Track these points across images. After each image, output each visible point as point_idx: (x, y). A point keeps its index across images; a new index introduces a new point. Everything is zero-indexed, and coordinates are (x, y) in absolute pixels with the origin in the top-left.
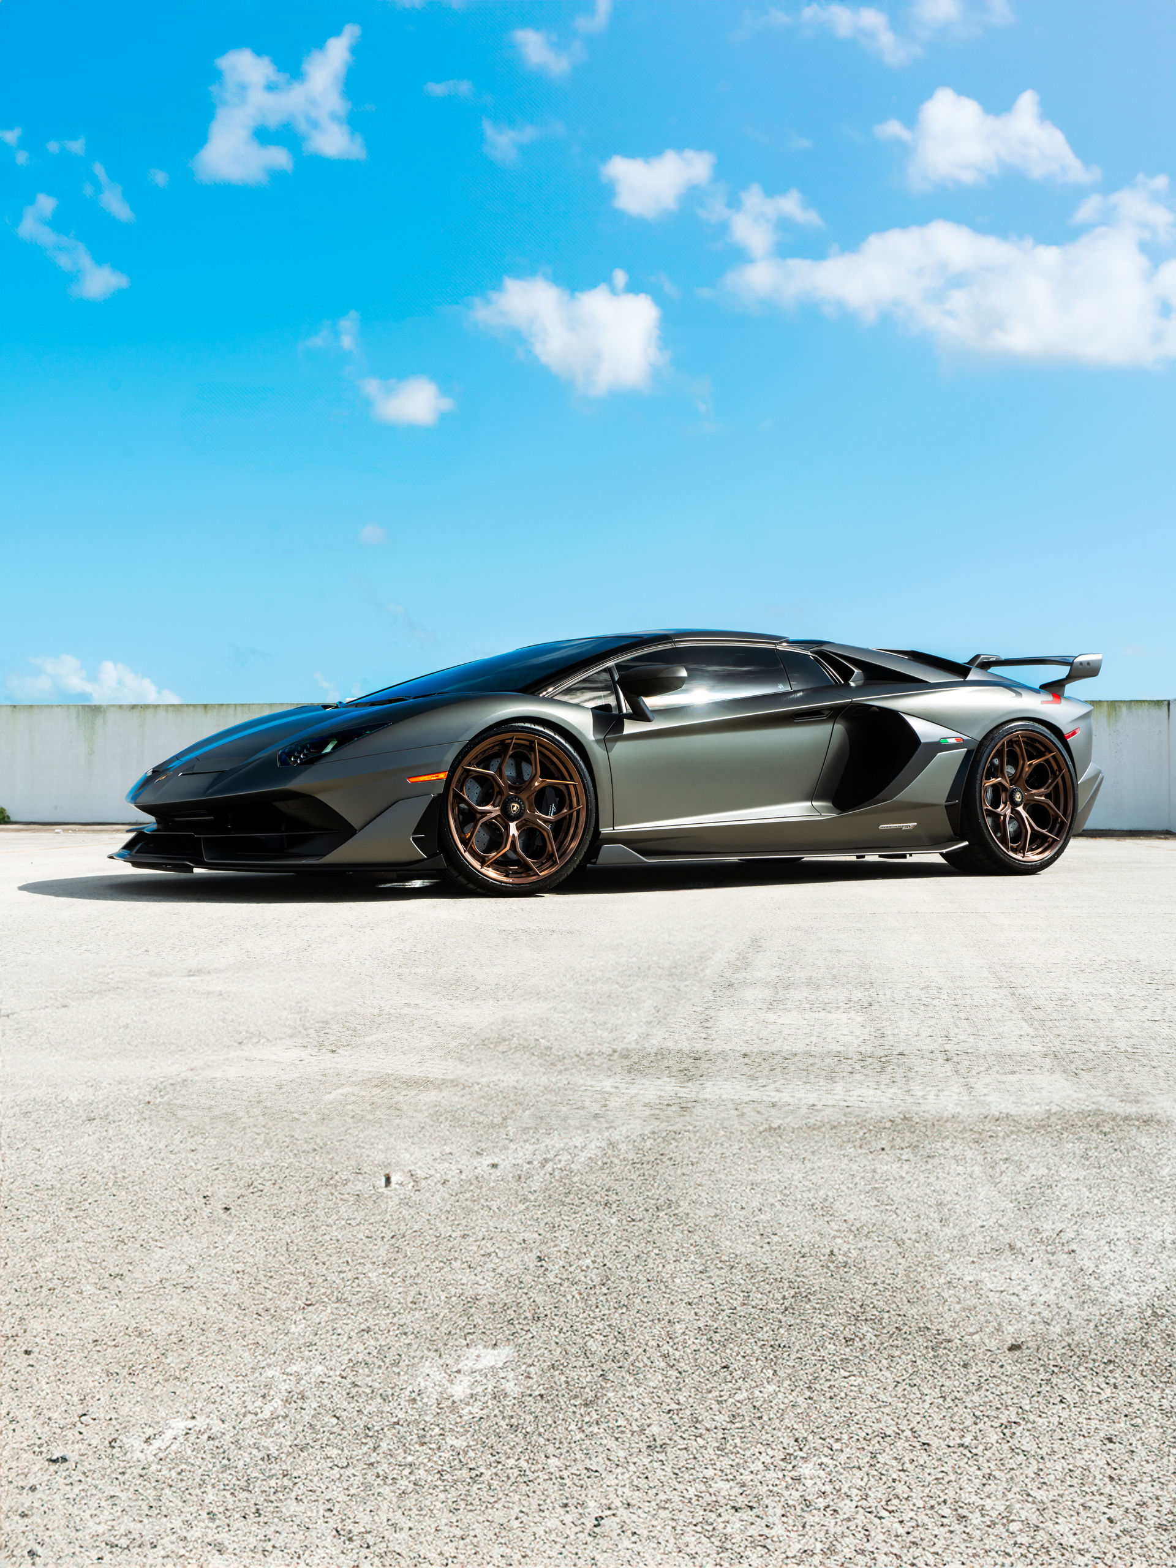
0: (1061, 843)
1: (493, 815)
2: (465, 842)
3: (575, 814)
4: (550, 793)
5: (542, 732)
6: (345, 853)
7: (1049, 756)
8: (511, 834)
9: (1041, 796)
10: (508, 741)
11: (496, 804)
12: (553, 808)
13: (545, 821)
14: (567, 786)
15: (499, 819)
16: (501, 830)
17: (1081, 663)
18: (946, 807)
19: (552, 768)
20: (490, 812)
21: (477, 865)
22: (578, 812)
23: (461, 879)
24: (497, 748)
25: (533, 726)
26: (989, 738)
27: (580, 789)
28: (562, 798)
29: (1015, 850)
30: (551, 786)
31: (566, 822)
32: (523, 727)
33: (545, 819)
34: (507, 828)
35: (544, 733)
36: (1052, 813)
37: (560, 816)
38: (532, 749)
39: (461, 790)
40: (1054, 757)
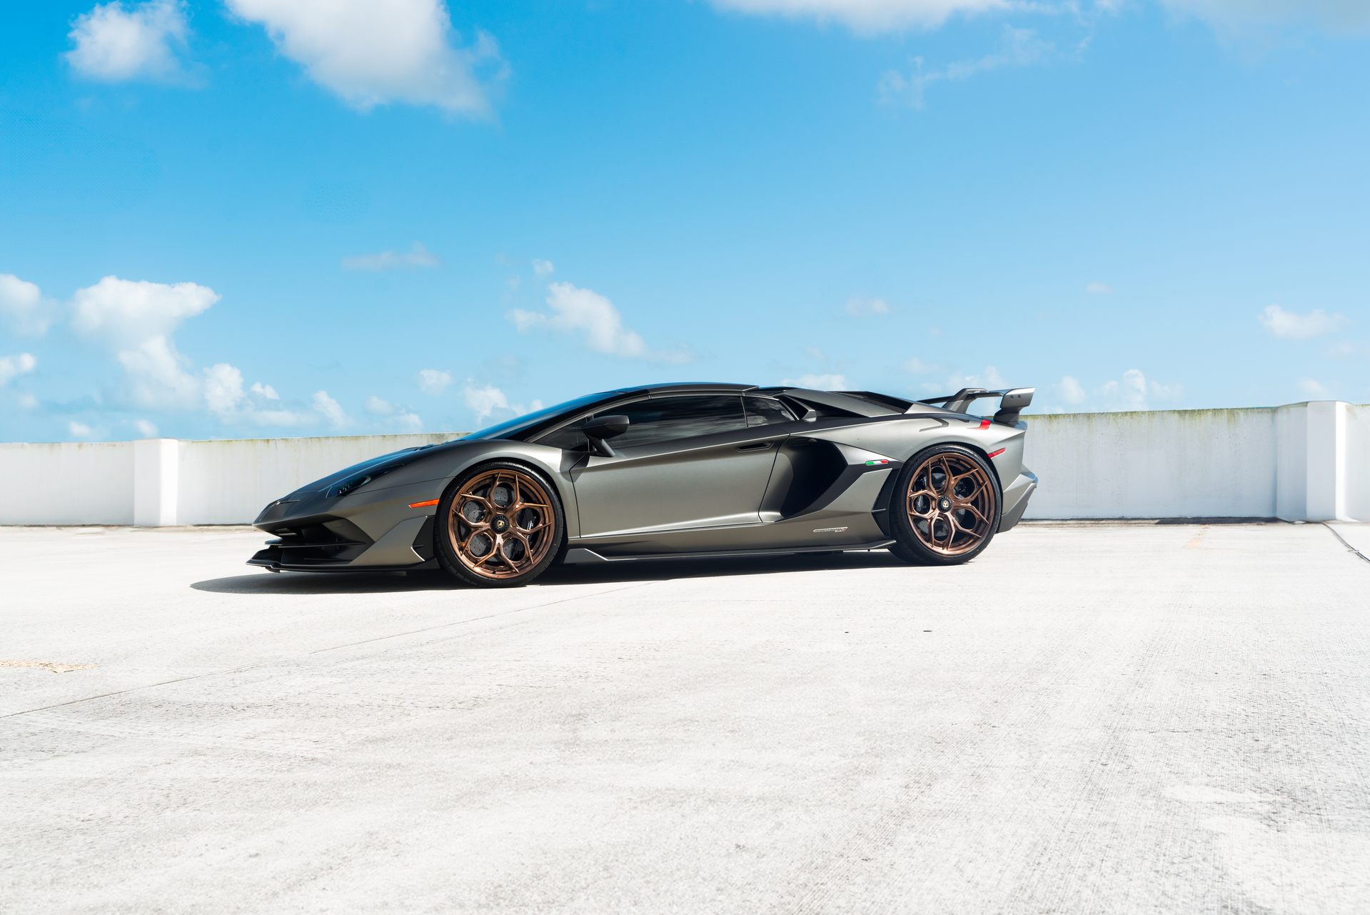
0: (984, 539)
1: (483, 529)
2: (461, 549)
3: (547, 528)
4: (529, 513)
5: (521, 469)
6: (366, 558)
7: (974, 471)
8: (497, 543)
9: (967, 503)
10: (496, 475)
11: (487, 520)
12: (531, 524)
13: (523, 534)
14: (542, 508)
15: (489, 532)
16: (490, 540)
17: (1012, 396)
18: (873, 514)
19: (531, 494)
20: (481, 527)
21: (471, 565)
22: (549, 526)
23: (458, 574)
24: (488, 480)
25: (514, 465)
26: (915, 459)
27: (551, 510)
28: (536, 516)
29: (939, 545)
30: (528, 508)
31: (541, 534)
32: (506, 465)
33: (523, 533)
34: (495, 538)
35: (523, 469)
36: (977, 516)
37: (535, 530)
38: (514, 481)
39: (460, 512)
40: (977, 471)
